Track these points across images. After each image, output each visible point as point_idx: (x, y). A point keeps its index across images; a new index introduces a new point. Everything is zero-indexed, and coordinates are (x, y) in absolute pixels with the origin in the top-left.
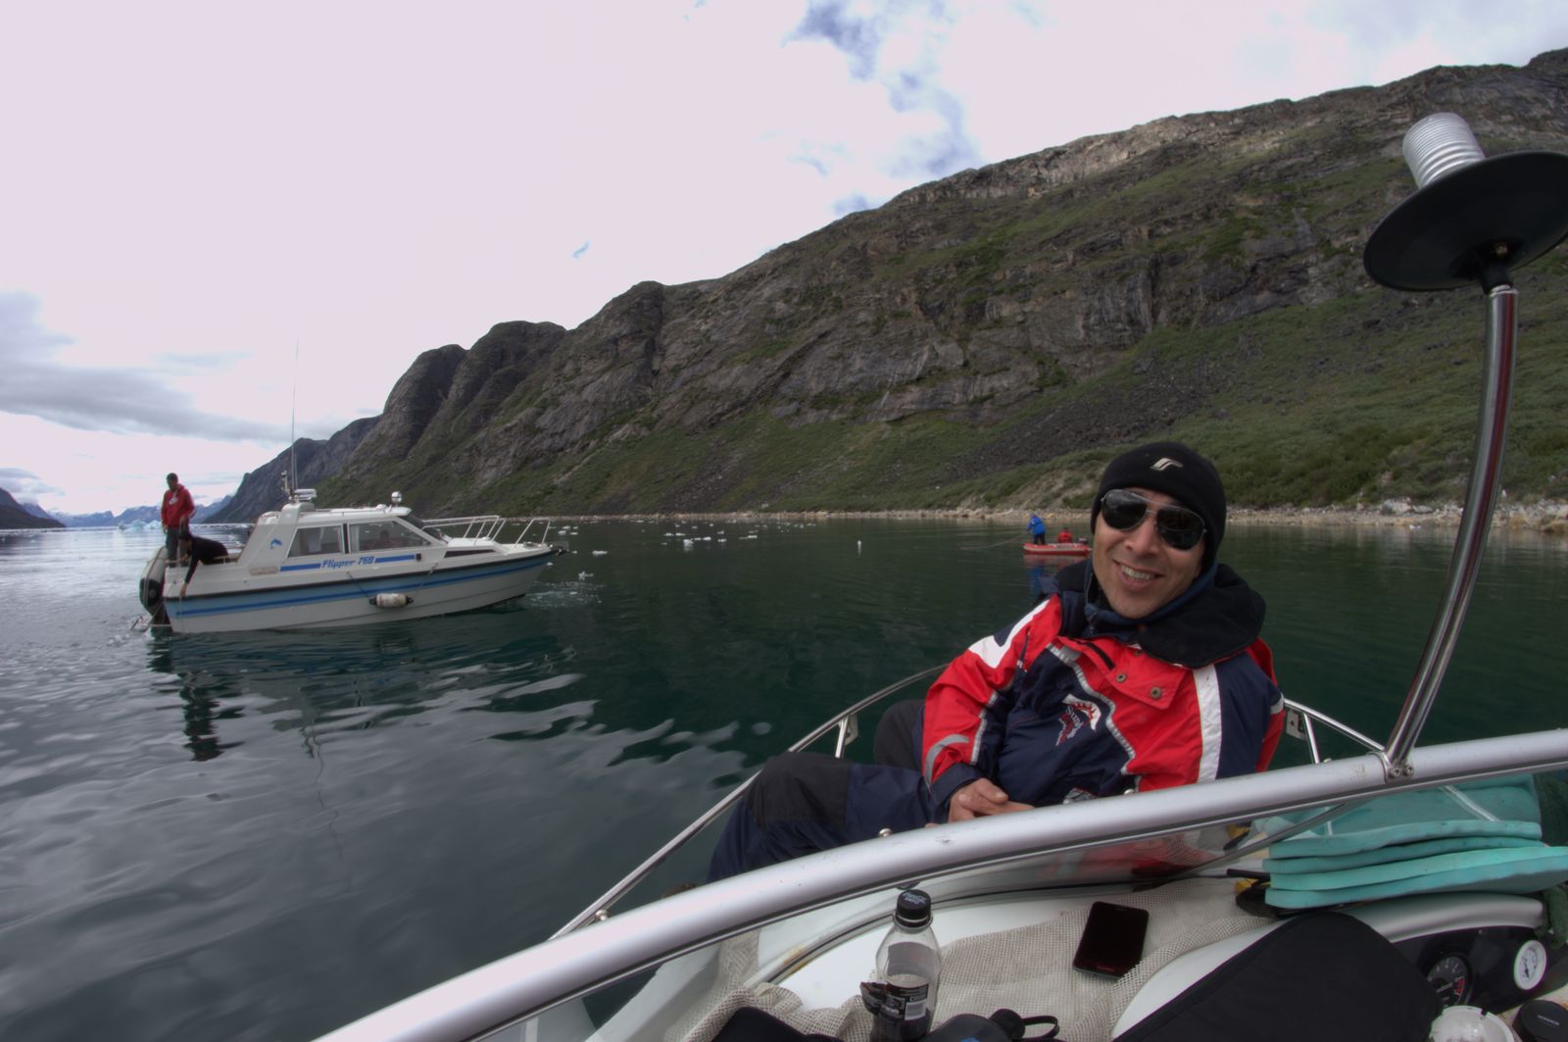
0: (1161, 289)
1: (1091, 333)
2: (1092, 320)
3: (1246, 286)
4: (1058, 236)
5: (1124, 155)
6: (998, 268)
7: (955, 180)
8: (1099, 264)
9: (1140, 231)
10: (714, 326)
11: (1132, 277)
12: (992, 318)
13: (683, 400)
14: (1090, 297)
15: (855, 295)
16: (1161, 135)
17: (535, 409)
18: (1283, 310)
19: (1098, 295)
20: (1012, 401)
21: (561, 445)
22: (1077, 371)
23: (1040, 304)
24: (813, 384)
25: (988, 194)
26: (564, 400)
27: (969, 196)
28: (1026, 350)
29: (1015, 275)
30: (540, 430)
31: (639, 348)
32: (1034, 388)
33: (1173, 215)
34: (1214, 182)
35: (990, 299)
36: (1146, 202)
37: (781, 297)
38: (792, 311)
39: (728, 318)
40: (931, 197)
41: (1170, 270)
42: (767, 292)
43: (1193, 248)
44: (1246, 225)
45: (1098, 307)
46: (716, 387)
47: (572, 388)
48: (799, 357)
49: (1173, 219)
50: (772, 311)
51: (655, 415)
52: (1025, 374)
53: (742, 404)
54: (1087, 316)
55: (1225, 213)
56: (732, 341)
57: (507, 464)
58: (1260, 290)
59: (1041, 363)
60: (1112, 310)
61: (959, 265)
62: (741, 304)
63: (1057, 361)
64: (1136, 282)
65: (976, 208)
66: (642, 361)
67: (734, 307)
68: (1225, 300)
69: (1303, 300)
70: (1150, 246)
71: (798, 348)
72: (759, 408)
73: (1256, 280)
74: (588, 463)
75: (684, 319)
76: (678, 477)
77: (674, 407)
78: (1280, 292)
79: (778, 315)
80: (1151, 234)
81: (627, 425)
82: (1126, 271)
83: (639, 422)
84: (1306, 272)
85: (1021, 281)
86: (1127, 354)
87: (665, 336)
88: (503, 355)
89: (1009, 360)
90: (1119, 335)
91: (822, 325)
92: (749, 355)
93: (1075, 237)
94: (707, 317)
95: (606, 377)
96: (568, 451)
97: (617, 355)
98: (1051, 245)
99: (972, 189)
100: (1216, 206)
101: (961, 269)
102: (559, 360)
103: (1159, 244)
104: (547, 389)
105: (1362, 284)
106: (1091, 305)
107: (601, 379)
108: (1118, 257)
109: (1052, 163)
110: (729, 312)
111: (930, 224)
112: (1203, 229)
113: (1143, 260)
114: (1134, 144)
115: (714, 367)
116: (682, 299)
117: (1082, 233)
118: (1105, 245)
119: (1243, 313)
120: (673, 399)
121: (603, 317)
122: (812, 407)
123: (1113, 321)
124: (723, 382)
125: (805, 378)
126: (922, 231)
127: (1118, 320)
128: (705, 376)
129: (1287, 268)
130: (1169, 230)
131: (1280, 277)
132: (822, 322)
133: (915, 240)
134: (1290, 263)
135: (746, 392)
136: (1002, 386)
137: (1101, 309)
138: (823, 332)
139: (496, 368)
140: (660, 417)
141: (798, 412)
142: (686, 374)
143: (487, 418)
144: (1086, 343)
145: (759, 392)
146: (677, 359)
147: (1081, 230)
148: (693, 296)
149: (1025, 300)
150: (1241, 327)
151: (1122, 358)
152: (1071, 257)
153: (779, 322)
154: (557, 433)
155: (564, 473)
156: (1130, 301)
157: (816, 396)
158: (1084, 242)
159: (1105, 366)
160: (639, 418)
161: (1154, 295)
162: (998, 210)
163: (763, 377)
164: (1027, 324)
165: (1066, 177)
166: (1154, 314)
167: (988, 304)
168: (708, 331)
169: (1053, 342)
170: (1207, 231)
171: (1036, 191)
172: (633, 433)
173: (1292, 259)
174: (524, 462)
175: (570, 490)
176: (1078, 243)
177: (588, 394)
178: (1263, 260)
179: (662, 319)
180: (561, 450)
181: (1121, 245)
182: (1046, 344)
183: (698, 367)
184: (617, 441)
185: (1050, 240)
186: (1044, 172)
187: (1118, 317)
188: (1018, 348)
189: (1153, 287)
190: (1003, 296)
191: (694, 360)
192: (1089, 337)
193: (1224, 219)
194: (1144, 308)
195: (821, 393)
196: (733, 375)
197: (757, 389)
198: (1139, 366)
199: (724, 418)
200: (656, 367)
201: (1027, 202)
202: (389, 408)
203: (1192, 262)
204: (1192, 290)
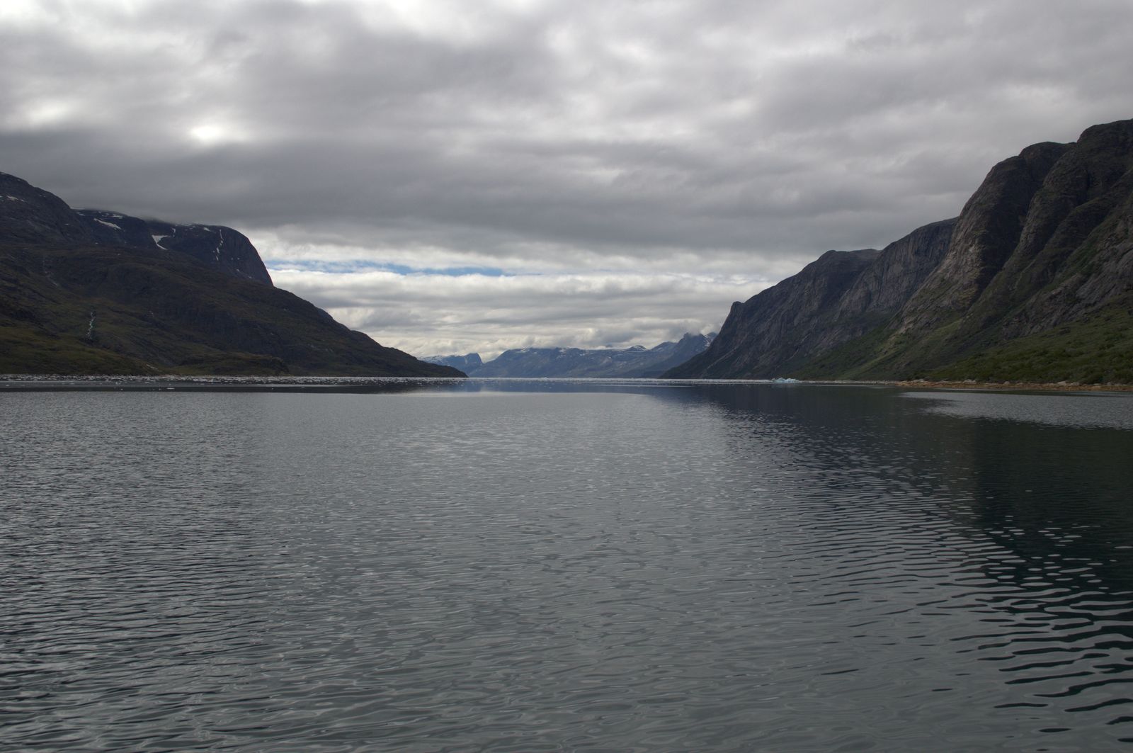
17: (1080, 275)
26: (1106, 267)
47: (1115, 253)
88: (1089, 182)
104: (1100, 250)
154: (1090, 305)
177: (1122, 264)
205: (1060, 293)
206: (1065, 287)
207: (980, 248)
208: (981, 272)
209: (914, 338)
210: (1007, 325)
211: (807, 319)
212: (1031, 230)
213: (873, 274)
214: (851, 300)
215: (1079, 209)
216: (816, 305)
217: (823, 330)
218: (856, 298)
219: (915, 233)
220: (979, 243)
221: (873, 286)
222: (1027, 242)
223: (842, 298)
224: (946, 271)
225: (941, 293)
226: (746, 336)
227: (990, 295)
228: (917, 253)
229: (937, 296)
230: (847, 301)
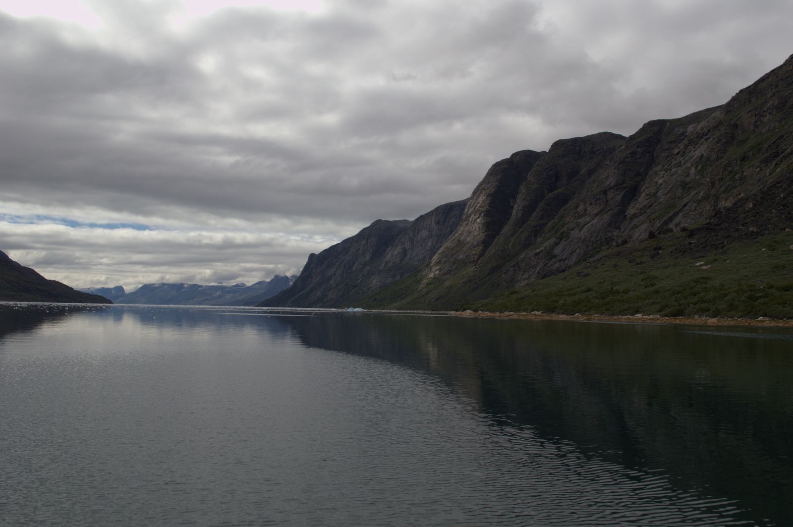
17: (556, 239)
21: (563, 268)
26: (572, 234)
31: (619, 197)
47: (579, 225)
66: (617, 209)
88: (558, 177)
95: (595, 221)
97: (607, 201)
104: (568, 223)
107: (592, 222)
116: (672, 142)
142: (634, 223)
146: (637, 208)
183: (641, 218)
200: (627, 214)
205: (542, 251)
206: (545, 247)
207: (484, 219)
208: (485, 236)
209: (440, 280)
210: (505, 272)
211: (362, 266)
212: (520, 208)
213: (408, 236)
214: (392, 254)
215: (551, 195)
216: (368, 257)
217: (373, 274)
218: (396, 253)
219: (437, 209)
220: (484, 216)
221: (407, 245)
222: (517, 216)
223: (386, 252)
224: (462, 234)
225: (458, 250)
226: (319, 277)
227: (493, 251)
228: (438, 223)
229: (455, 251)
230: (390, 254)
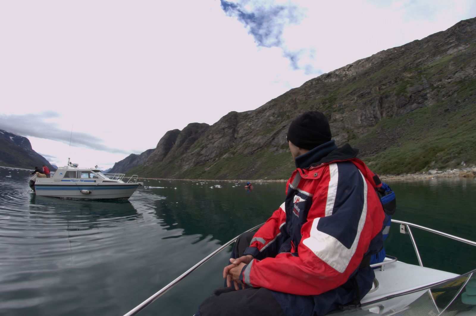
0: (383, 106)
1: (363, 122)
2: (363, 118)
3: (409, 102)
4: (352, 92)
5: (370, 65)
6: (335, 104)
7: (321, 77)
8: (364, 100)
9: (376, 88)
10: (252, 124)
11: (375, 103)
12: (333, 119)
13: (243, 146)
14: (362, 110)
15: (293, 114)
16: (381, 57)
17: (200, 148)
18: (420, 109)
19: (364, 110)
20: (340, 145)
21: (208, 159)
22: (359, 134)
23: (347, 114)
24: (281, 141)
25: (331, 81)
26: (209, 146)
27: (325, 82)
28: (344, 128)
29: (340, 105)
30: (202, 155)
31: (231, 131)
32: (346, 140)
33: (386, 82)
34: (397, 70)
35: (333, 113)
36: (377, 79)
37: (272, 115)
38: (275, 119)
39: (256, 122)
40: (314, 83)
41: (386, 100)
42: (268, 114)
43: (392, 92)
44: (408, 82)
45: (365, 113)
46: (253, 142)
47: (211, 142)
48: (277, 133)
49: (386, 83)
50: (269, 119)
51: (235, 151)
52: (343, 136)
53: (261, 148)
54: (361, 116)
55: (401, 79)
56: (258, 129)
57: (192, 164)
58: (413, 103)
59: (348, 132)
60: (369, 114)
61: (323, 104)
62: (260, 118)
63: (353, 131)
64: (376, 105)
65: (327, 85)
66: (231, 135)
67: (258, 119)
68: (403, 108)
69: (426, 105)
70: (380, 93)
71: (277, 131)
72: (266, 149)
73: (412, 100)
74: (216, 165)
75: (244, 122)
76: (241, 169)
77: (241, 148)
78: (419, 103)
79: (271, 121)
80: (379, 89)
81: (227, 154)
82: (372, 101)
83: (231, 153)
84: (427, 96)
85: (341, 107)
86: (374, 128)
87: (238, 128)
88: (191, 133)
89: (339, 132)
90: (371, 122)
91: (284, 123)
92: (262, 133)
93: (357, 92)
94: (250, 122)
95: (221, 140)
96: (210, 161)
97: (224, 133)
98: (350, 95)
99: (326, 79)
100: (398, 78)
101: (324, 105)
102: (207, 134)
103: (382, 92)
104: (204, 143)
105: (444, 97)
106: (362, 113)
107: (219, 140)
108: (370, 97)
109: (349, 69)
110: (257, 120)
111: (314, 91)
112: (395, 86)
113: (377, 97)
114: (373, 60)
115: (252, 136)
116: (243, 116)
117: (359, 91)
118: (365, 94)
119: (408, 111)
120: (240, 146)
121: (220, 122)
122: (281, 148)
123: (369, 118)
124: (255, 141)
125: (279, 140)
126: (312, 93)
127: (371, 117)
128: (250, 139)
129: (421, 95)
130: (385, 87)
131: (419, 98)
132: (284, 122)
133: (310, 96)
134: (421, 93)
135: (262, 144)
136: (337, 140)
137: (365, 114)
138: (284, 126)
139: (189, 136)
140: (237, 151)
141: (277, 150)
142: (244, 139)
143: (186, 151)
144: (361, 125)
145: (265, 144)
146: (242, 134)
147: (358, 90)
148: (246, 115)
149: (343, 113)
150: (408, 116)
151: (372, 129)
152: (356, 98)
153: (271, 123)
154: (206, 156)
155: (208, 167)
156: (374, 111)
157: (282, 145)
158: (360, 93)
159: (367, 132)
160: (231, 152)
161: (381, 108)
162: (334, 85)
163: (267, 139)
164: (344, 120)
165: (354, 73)
166: (382, 114)
167: (332, 115)
168: (251, 126)
169: (352, 126)
170: (396, 86)
171: (345, 78)
172: (229, 156)
173: (422, 92)
174: (197, 164)
175: (210, 173)
176: (358, 94)
177: (216, 144)
178: (413, 93)
179: (237, 122)
180: (208, 160)
181: (371, 93)
182: (350, 126)
183: (248, 137)
184: (224, 158)
185: (349, 94)
186: (347, 72)
187: (371, 116)
188: (341, 128)
189: (381, 106)
190: (336, 112)
191: (247, 134)
192: (362, 123)
193: (401, 82)
194: (379, 113)
195: (283, 144)
196: (258, 139)
197: (265, 143)
198: (377, 131)
199: (255, 152)
200: (235, 137)
201: (342, 82)
202: (158, 146)
203: (392, 96)
204: (393, 106)
205: (195, 153)
227: (170, 155)
